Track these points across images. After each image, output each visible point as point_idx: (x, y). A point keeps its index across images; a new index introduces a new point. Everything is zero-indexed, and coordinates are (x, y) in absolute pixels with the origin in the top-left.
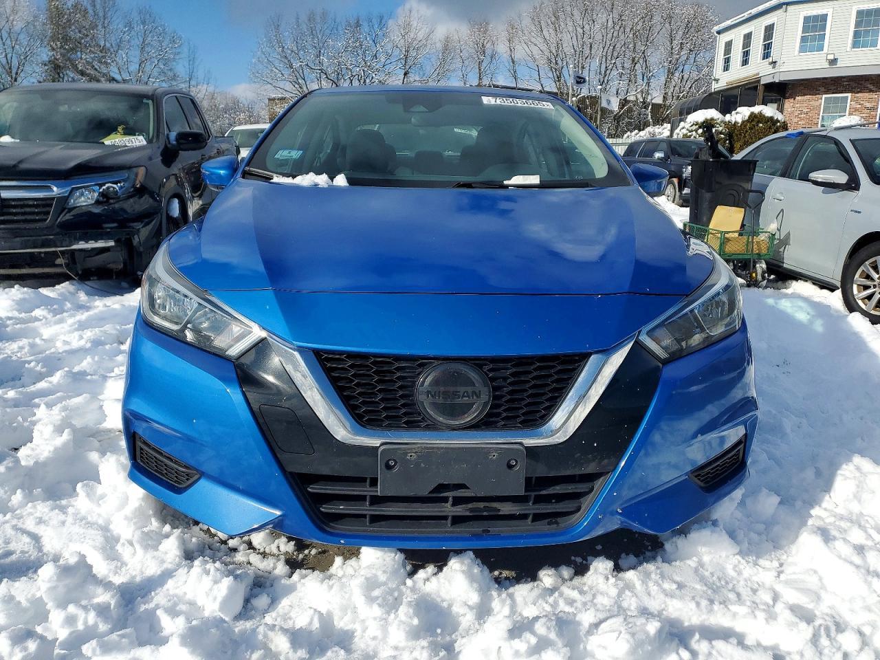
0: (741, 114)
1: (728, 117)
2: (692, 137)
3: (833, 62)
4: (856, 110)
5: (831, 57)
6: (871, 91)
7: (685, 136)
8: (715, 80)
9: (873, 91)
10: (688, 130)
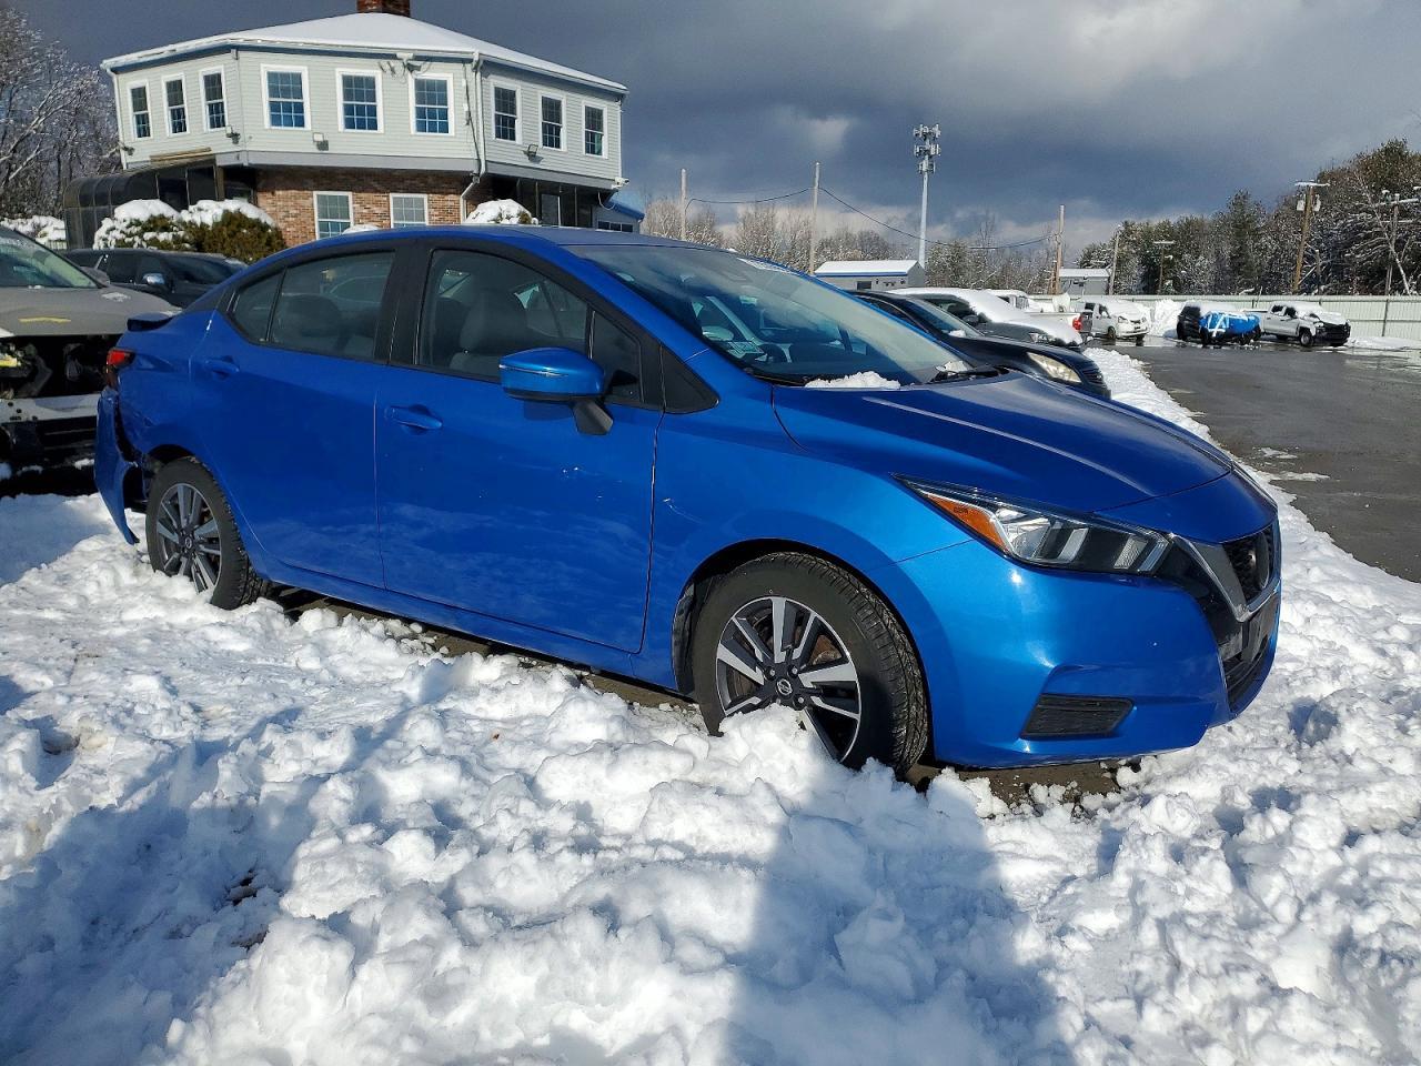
0: (208, 212)
1: (186, 216)
2: (135, 246)
3: (323, 145)
4: (363, 216)
5: (319, 138)
6: (376, 191)
7: (120, 243)
8: (126, 149)
9: (379, 192)
10: (122, 232)
